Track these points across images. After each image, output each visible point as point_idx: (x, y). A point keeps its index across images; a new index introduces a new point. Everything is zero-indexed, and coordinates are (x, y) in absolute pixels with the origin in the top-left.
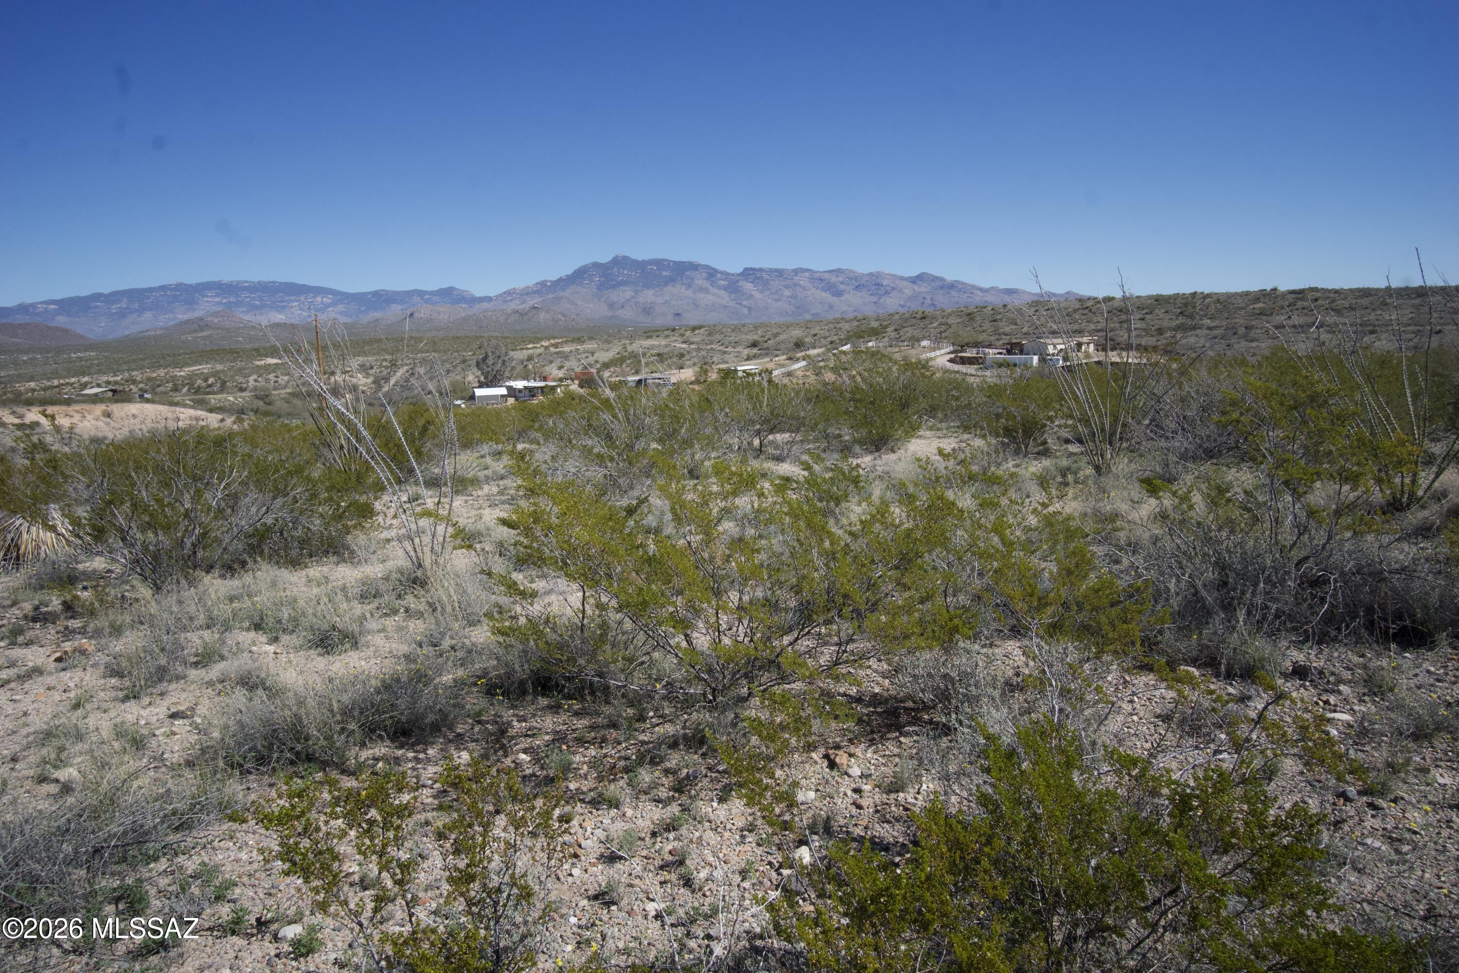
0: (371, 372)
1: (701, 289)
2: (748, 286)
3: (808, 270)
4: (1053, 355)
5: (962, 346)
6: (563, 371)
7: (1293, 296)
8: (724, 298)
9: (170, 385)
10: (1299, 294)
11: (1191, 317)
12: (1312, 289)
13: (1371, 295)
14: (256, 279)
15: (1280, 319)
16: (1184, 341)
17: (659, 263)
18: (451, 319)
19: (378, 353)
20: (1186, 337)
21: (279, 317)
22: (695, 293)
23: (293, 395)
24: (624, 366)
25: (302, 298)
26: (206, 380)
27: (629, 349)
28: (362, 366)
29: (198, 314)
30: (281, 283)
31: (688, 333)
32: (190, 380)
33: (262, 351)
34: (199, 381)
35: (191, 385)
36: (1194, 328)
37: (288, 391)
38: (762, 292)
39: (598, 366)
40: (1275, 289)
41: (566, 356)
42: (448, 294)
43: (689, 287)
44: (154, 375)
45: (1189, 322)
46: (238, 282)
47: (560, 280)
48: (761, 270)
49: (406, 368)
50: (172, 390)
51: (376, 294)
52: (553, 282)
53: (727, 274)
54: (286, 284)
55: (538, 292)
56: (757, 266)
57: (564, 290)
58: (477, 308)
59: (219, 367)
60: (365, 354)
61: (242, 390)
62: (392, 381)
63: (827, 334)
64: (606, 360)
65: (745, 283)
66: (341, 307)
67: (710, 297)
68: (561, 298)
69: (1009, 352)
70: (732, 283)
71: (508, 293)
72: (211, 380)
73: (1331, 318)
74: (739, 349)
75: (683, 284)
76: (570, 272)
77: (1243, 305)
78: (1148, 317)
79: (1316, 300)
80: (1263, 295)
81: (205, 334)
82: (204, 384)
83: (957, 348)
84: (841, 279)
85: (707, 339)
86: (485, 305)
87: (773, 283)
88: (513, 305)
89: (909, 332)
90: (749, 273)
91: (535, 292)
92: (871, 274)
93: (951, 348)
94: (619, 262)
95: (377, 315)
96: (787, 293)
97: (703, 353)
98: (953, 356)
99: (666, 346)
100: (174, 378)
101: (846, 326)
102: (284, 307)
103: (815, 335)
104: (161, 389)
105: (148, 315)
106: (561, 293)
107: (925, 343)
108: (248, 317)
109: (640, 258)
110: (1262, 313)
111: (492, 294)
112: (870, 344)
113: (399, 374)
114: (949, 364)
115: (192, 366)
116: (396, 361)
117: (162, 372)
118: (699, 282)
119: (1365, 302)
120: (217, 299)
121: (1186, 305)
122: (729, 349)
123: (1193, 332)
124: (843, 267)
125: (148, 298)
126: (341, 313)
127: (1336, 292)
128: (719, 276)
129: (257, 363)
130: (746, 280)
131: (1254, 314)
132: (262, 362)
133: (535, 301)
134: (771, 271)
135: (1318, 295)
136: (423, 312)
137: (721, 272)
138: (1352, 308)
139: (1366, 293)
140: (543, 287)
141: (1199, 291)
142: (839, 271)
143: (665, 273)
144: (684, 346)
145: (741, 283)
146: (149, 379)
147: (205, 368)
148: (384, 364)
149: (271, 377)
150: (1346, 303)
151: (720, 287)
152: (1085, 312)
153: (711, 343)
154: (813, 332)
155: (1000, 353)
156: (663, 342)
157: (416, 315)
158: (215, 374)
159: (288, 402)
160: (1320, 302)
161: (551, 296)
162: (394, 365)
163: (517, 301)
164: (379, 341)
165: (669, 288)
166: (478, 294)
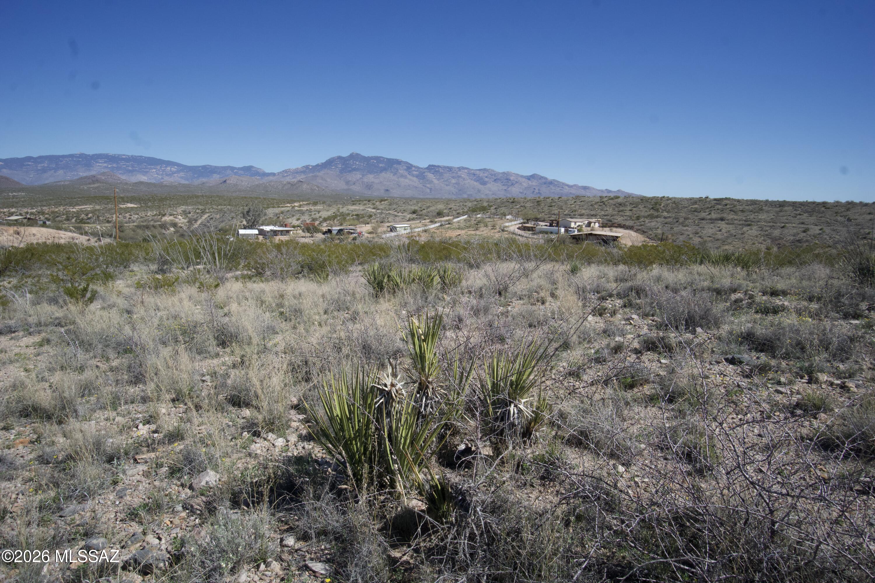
0: (189, 215)
1: (402, 176)
2: (430, 176)
3: (466, 168)
4: (573, 228)
5: (528, 220)
6: (299, 221)
7: (715, 202)
8: (415, 182)
9: (65, 216)
10: (718, 201)
11: (657, 210)
12: (726, 199)
13: (756, 204)
14: (130, 154)
15: (703, 215)
16: (649, 224)
17: (378, 159)
18: (249, 186)
19: (195, 204)
20: (651, 222)
21: (144, 178)
22: (398, 178)
23: (138, 227)
24: (335, 221)
25: (159, 167)
26: (87, 215)
27: (341, 210)
28: (184, 211)
29: (93, 173)
30: (146, 157)
31: (378, 203)
32: (77, 215)
33: (125, 199)
34: (83, 215)
35: (77, 217)
36: (657, 217)
37: (135, 224)
38: (438, 180)
39: (321, 219)
40: (707, 198)
41: (303, 213)
42: (248, 169)
43: (395, 174)
44: (57, 210)
45: (656, 214)
46: (119, 155)
47: (317, 165)
48: (439, 166)
49: (208, 215)
50: (65, 220)
51: (204, 167)
52: (313, 167)
53: (418, 168)
54: (149, 158)
55: (303, 172)
56: (436, 164)
57: (319, 172)
58: (266, 180)
59: (98, 207)
60: (187, 205)
61: (108, 222)
62: (199, 222)
63: (458, 208)
64: (326, 217)
65: (429, 174)
66: (182, 174)
67: (407, 181)
68: (318, 176)
69: (551, 225)
70: (421, 174)
71: (285, 171)
72: (90, 215)
73: (731, 216)
74: (405, 214)
75: (392, 172)
76: (324, 161)
77: (687, 205)
78: (634, 209)
79: (726, 205)
80: (700, 200)
81: (96, 185)
82: (85, 217)
83: (525, 221)
84: (486, 175)
85: (387, 207)
86: (271, 178)
87: (445, 175)
88: (288, 179)
89: (503, 210)
90: (432, 168)
91: (302, 172)
92: (504, 173)
93: (522, 221)
94: (354, 157)
95: (204, 180)
96: (454, 181)
97: (383, 215)
98: (520, 225)
99: (363, 210)
100: (68, 213)
101: (469, 204)
102: (147, 172)
103: (450, 209)
104: (59, 219)
105: (61, 172)
106: (318, 174)
107: (509, 217)
108: (123, 177)
109: (366, 155)
110: (696, 211)
111: (276, 171)
112: (479, 216)
113: (203, 218)
114: (517, 230)
115: (83, 205)
116: (205, 210)
117: (61, 208)
118: (401, 172)
119: (751, 208)
120: (105, 165)
121: (656, 204)
122: (400, 214)
123: (656, 219)
124: (488, 168)
125: (61, 161)
126: (182, 178)
127: (739, 201)
128: (413, 168)
129: (122, 206)
130: (430, 172)
131: (691, 211)
132: (124, 206)
133: (301, 177)
134: (445, 167)
135: (728, 202)
136: (233, 180)
137: (414, 167)
138: (742, 211)
139: (754, 202)
140: (307, 169)
141: (666, 196)
142: (485, 170)
143: (381, 165)
144: (373, 210)
145: (426, 174)
146: (53, 212)
147: (88, 207)
148: (197, 211)
149: (127, 215)
150: (741, 208)
151: (413, 175)
152: (601, 204)
153: (390, 210)
154: (450, 206)
155: (546, 225)
156: (362, 207)
157: (228, 182)
158: (93, 212)
159: (134, 231)
160: (728, 206)
161: (311, 175)
162: (203, 212)
163: (291, 177)
164: (197, 197)
165: (383, 174)
166: (268, 171)
